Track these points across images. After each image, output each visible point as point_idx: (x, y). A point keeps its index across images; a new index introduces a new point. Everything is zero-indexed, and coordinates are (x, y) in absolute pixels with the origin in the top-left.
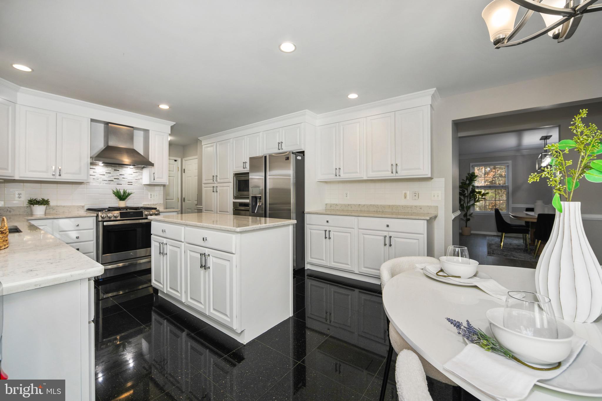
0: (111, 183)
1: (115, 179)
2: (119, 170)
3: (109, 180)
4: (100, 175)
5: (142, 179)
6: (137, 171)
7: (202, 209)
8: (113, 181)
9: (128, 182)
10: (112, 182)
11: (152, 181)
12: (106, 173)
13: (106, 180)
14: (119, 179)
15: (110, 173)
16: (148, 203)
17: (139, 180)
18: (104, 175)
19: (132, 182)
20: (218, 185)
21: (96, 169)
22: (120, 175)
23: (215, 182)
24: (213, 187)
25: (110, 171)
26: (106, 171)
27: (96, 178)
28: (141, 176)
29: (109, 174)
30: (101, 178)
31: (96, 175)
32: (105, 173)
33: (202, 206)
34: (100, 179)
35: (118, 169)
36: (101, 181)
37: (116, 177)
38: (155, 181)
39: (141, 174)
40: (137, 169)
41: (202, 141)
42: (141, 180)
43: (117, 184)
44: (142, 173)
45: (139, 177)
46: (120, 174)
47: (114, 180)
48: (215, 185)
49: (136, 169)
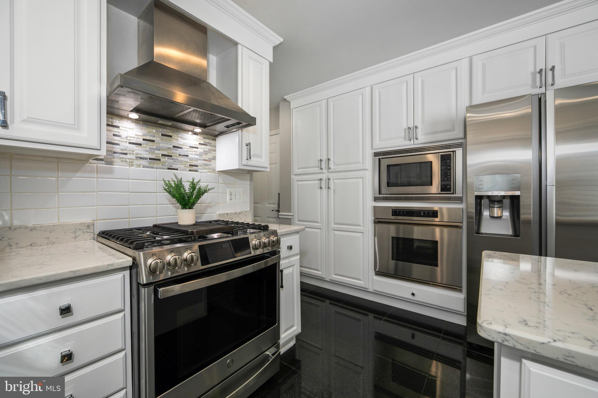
0: (155, 166)
1: (162, 155)
2: (171, 136)
3: (150, 159)
4: (130, 143)
5: (214, 158)
6: (207, 141)
7: (291, 219)
8: (159, 160)
9: (190, 165)
10: (156, 164)
11: (245, 162)
12: (144, 140)
13: (145, 156)
14: (171, 156)
15: (153, 141)
16: (227, 212)
17: (210, 161)
18: (140, 145)
19: (197, 166)
20: (331, 176)
21: (121, 128)
22: (174, 147)
23: (324, 170)
24: (321, 180)
25: (151, 136)
26: (143, 135)
27: (122, 150)
28: (213, 152)
29: (150, 143)
30: (133, 151)
31: (121, 144)
32: (141, 141)
33: (291, 212)
34: (130, 153)
35: (170, 134)
36: (131, 159)
37: (166, 153)
38: (250, 163)
39: (213, 148)
40: (206, 136)
41: (290, 102)
42: (213, 161)
43: (168, 169)
44: (215, 146)
45: (210, 156)
46: (175, 145)
47: (160, 158)
48: (324, 176)
49: (204, 138)
